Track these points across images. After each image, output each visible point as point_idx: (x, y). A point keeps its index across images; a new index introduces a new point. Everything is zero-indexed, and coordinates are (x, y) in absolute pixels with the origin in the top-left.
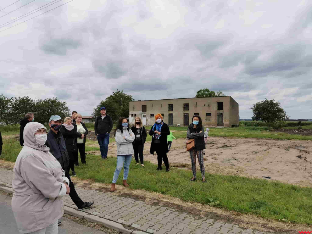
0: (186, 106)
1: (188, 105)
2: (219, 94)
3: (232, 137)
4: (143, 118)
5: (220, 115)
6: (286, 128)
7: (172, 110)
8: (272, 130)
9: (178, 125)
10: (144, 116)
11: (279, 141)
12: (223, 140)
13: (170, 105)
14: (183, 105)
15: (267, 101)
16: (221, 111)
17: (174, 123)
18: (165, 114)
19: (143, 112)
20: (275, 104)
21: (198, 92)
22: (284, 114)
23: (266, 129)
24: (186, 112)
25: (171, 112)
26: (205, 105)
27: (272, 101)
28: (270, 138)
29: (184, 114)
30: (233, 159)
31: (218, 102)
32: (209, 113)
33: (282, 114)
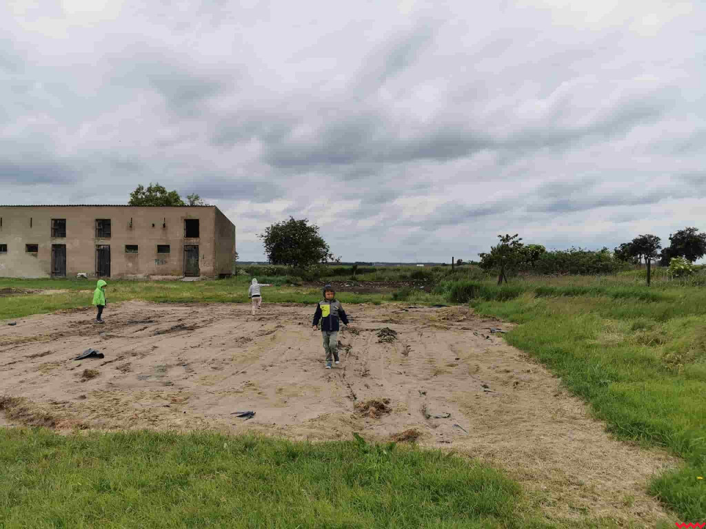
0: (104, 227)
1: (110, 225)
2: (192, 199)
3: (205, 302)
5: (192, 251)
6: (328, 279)
7: (64, 235)
8: (300, 283)
9: (79, 274)
11: (307, 308)
12: (181, 311)
13: (56, 220)
14: (94, 224)
15: (293, 222)
16: (193, 241)
17: (68, 270)
18: (41, 246)
20: (308, 228)
22: (325, 250)
23: (288, 282)
24: (104, 242)
25: (59, 241)
26: (153, 225)
27: (302, 223)
28: (289, 302)
29: (98, 246)
30: (178, 365)
31: (189, 218)
32: (164, 244)
33: (321, 250)
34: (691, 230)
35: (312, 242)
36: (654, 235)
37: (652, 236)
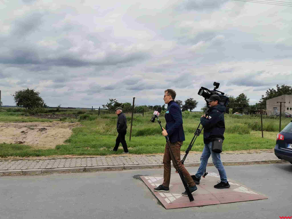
8: (29, 115)
20: (35, 93)
22: (42, 102)
34: (191, 99)
35: (36, 99)
36: (180, 100)
37: (179, 101)
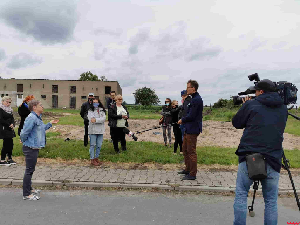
0: (73, 89)
1: (75, 88)
2: (103, 78)
4: (18, 99)
7: (57, 92)
9: (63, 107)
10: (20, 97)
13: (53, 86)
14: (69, 88)
15: (146, 88)
17: (59, 106)
18: (47, 96)
19: (17, 92)
20: (151, 91)
21: (81, 76)
24: (73, 95)
25: (55, 94)
26: (93, 89)
27: (149, 89)
29: (71, 96)
31: (107, 86)
32: (97, 96)
